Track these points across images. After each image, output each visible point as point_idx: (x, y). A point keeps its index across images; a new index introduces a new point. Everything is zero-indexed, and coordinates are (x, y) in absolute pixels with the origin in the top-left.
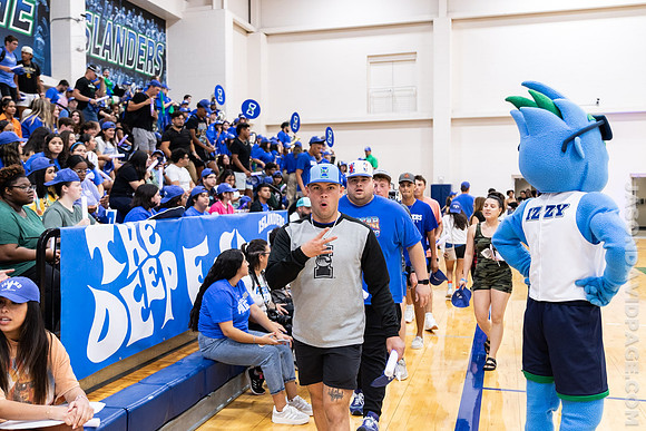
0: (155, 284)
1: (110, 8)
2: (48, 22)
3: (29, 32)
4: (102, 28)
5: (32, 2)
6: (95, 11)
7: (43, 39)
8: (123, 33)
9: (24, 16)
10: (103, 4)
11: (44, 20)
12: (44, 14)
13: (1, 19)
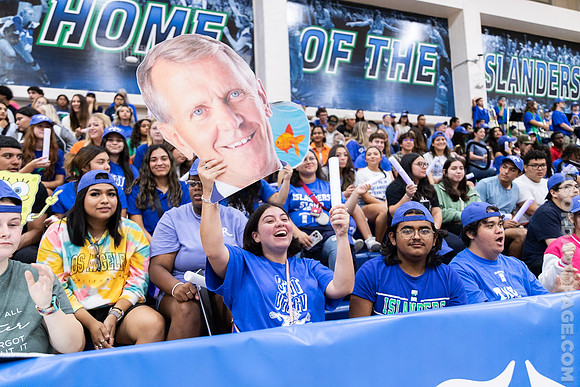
1: (514, 44)
2: (450, 71)
3: (432, 83)
4: (506, 65)
5: (433, 57)
6: (498, 51)
7: (446, 86)
8: (531, 65)
9: (427, 70)
10: (505, 43)
11: (446, 70)
12: (445, 65)
13: (405, 77)
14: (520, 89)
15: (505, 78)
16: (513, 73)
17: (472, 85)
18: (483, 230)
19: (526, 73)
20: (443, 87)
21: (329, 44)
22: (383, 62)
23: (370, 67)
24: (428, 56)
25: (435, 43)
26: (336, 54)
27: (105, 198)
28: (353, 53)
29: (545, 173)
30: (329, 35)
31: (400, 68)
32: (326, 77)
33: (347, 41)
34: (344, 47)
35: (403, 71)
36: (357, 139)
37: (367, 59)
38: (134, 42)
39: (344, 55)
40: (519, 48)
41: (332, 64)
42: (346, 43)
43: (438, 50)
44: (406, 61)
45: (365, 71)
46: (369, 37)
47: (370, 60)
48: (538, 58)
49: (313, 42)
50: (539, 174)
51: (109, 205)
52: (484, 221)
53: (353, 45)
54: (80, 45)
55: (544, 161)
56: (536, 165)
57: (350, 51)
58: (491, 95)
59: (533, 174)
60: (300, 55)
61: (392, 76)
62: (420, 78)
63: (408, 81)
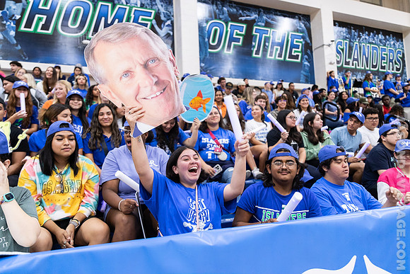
1: (356, 34)
2: (312, 52)
3: (299, 60)
4: (351, 48)
5: (300, 42)
6: (345, 38)
7: (309, 62)
8: (368, 48)
9: (295, 51)
10: (350, 33)
11: (309, 51)
12: (308, 48)
13: (280, 55)
14: (360, 65)
15: (350, 57)
16: (355, 54)
17: (327, 62)
18: (334, 165)
19: (364, 54)
20: (306, 63)
21: (227, 32)
22: (265, 45)
23: (256, 49)
24: (297, 42)
25: (301, 32)
26: (232, 39)
27: (66, 141)
28: (244, 39)
29: (377, 123)
30: (227, 26)
31: (277, 49)
32: (225, 56)
33: (240, 31)
34: (237, 34)
35: (278, 52)
36: (246, 100)
37: (254, 43)
38: (88, 30)
39: (238, 40)
40: (359, 36)
41: (229, 46)
42: (239, 32)
43: (303, 37)
44: (281, 45)
45: (252, 51)
46: (255, 27)
47: (255, 44)
48: (372, 43)
49: (216, 31)
50: (374, 124)
51: (69, 146)
52: (335, 159)
53: (243, 33)
54: (50, 32)
55: (377, 115)
56: (372, 118)
57: (241, 38)
58: (340, 69)
59: (370, 125)
60: (206, 40)
61: (271, 55)
62: (291, 56)
63: (282, 59)
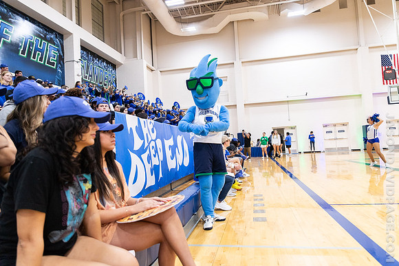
0: (155, 156)
1: (91, 58)
3: (54, 67)
4: (88, 67)
5: (56, 53)
6: (85, 59)
7: (61, 70)
8: (98, 70)
9: (52, 60)
10: (88, 56)
11: (62, 62)
12: (61, 59)
13: (41, 60)
14: (93, 80)
15: (87, 73)
16: (90, 72)
17: (76, 74)
19: (95, 73)
20: (59, 70)
22: (29, 48)
23: (22, 49)
24: (53, 52)
25: (57, 46)
26: (2, 35)
31: (39, 54)
33: (9, 29)
34: (6, 32)
35: (40, 56)
39: (7, 38)
40: (93, 60)
42: (8, 31)
43: (58, 50)
44: (42, 51)
45: (19, 50)
47: (22, 45)
48: (100, 67)
57: (10, 36)
61: (34, 58)
62: (49, 62)
63: (42, 63)
